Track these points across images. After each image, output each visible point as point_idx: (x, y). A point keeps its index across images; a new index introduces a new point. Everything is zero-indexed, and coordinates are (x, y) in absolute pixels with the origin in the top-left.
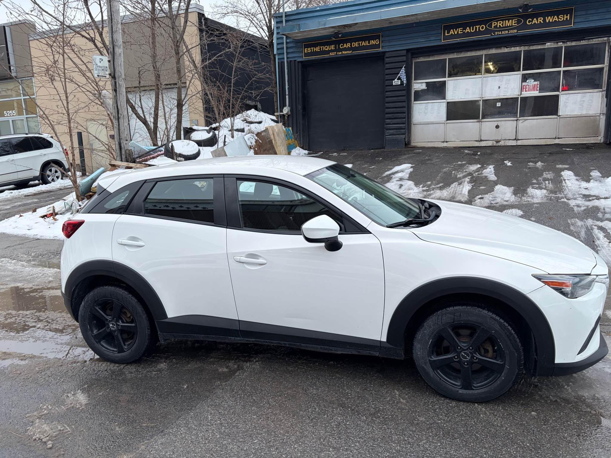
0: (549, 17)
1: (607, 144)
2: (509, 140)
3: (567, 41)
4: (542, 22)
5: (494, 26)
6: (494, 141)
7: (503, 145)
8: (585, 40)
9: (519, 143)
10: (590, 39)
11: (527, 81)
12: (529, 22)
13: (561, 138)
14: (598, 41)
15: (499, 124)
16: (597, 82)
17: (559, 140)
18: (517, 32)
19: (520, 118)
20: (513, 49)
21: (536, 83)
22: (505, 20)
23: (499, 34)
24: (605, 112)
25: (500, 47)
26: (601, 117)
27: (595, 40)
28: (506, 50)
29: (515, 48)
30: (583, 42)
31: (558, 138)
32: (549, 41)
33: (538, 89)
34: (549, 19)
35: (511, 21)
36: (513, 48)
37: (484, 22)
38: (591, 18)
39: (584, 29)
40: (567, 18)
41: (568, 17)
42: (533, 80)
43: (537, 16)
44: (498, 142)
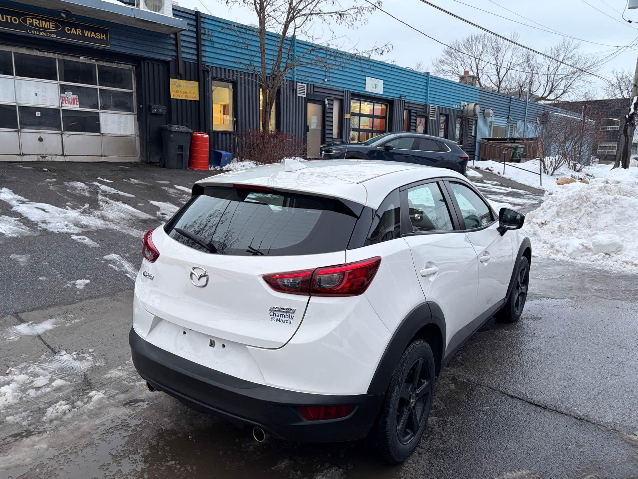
0: (87, 32)
1: (148, 163)
2: (56, 155)
3: (99, 60)
4: (81, 34)
5: (29, 23)
6: (39, 156)
7: (50, 160)
8: (114, 63)
9: (68, 159)
10: (119, 63)
11: (66, 93)
12: (68, 30)
13: (107, 156)
14: (125, 67)
15: (42, 136)
16: (129, 105)
17: (105, 158)
18: (56, 38)
19: (65, 132)
20: (46, 55)
21: (75, 96)
22: (42, 20)
23: (37, 34)
24: (138, 134)
25: (32, 49)
26: (136, 138)
27: (123, 65)
28: (39, 54)
29: (49, 54)
30: (113, 65)
31: (105, 156)
32: (84, 55)
33: (78, 103)
34: (87, 33)
35: (48, 23)
36: (46, 53)
37: (18, 15)
38: (124, 45)
39: (118, 53)
40: (103, 38)
41: (105, 37)
42: (72, 93)
43: (76, 26)
44: (43, 157)
